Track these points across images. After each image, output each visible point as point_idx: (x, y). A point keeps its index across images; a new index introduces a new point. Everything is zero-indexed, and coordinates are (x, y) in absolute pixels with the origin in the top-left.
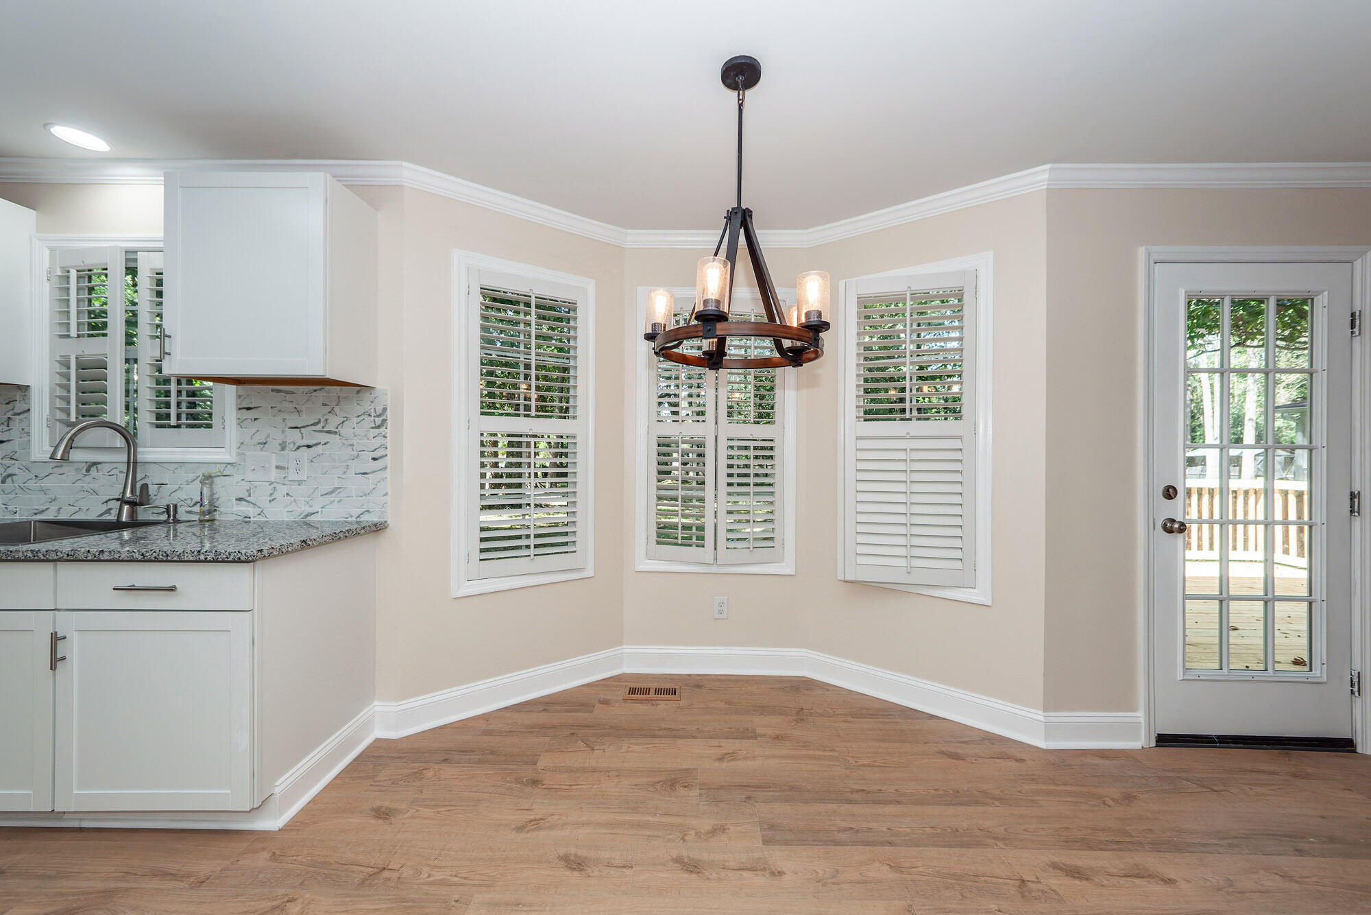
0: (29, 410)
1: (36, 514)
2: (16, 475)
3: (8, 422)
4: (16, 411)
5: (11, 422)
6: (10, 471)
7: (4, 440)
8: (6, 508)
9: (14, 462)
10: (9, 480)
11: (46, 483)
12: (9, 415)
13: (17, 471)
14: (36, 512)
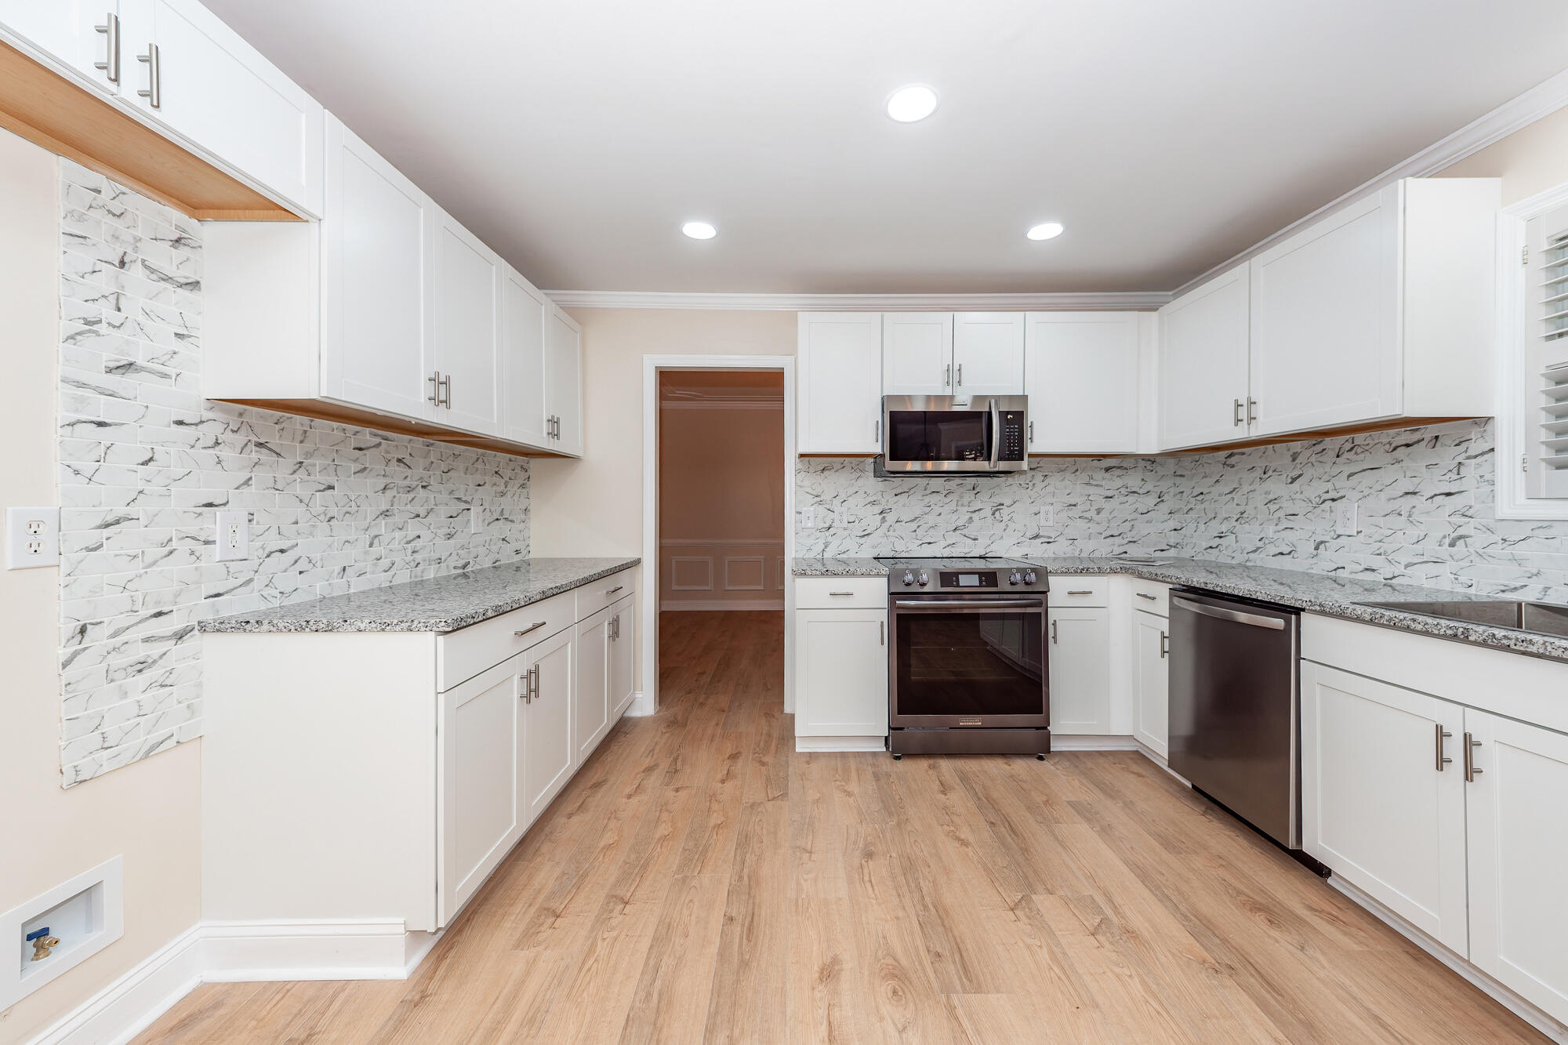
0: (1492, 450)
1: (1503, 591)
2: (1471, 536)
3: (1459, 468)
4: (1471, 453)
5: (1462, 468)
6: (1460, 532)
7: (1453, 491)
8: (1456, 579)
9: (1467, 519)
10: (1461, 543)
11: (1520, 550)
12: (1460, 459)
13: (1472, 532)
14: (1504, 588)
